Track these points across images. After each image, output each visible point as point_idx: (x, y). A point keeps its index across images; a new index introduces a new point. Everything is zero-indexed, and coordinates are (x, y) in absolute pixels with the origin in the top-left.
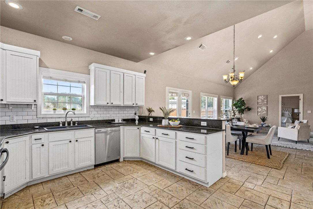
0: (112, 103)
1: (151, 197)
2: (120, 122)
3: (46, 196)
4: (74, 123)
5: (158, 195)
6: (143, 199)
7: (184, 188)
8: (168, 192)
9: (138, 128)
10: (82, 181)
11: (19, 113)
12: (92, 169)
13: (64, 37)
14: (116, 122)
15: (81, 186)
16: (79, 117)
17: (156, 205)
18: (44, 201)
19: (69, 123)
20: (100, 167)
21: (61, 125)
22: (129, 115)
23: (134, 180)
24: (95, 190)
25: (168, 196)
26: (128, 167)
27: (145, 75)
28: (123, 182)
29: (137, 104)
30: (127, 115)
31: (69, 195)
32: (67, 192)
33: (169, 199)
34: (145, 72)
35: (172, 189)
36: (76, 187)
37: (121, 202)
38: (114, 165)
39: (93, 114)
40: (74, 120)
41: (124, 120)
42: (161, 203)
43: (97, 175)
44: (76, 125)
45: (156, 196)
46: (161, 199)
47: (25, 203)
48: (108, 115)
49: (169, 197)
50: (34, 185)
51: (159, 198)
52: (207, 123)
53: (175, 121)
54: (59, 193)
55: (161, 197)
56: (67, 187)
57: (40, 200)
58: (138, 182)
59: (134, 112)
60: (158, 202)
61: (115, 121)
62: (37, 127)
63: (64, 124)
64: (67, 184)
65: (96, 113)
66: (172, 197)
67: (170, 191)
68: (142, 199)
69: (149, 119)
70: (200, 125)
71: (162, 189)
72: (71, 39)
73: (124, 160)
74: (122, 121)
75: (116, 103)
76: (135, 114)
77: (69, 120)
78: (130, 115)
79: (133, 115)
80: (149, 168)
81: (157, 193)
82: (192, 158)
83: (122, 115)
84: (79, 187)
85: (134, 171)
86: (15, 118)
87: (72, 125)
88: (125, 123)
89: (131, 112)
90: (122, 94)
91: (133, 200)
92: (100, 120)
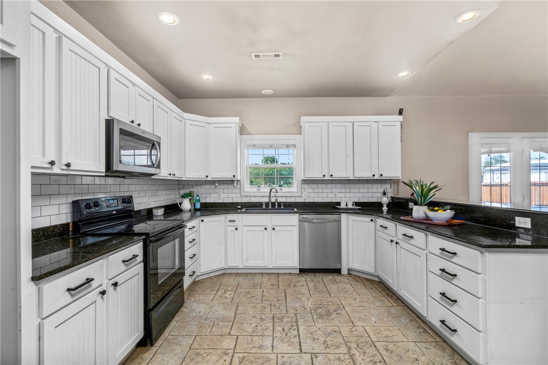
0: (332, 175)
1: (343, 342)
2: (350, 206)
3: (230, 288)
4: (279, 204)
5: (356, 346)
6: (327, 340)
7: (423, 359)
8: (381, 349)
9: (372, 220)
10: (273, 285)
11: (225, 190)
12: (295, 274)
13: (263, 92)
14: (343, 206)
15: (268, 290)
16: (286, 197)
17: (339, 359)
18: (225, 293)
19: (273, 204)
20: (307, 274)
21: (264, 207)
22: (370, 195)
23: (340, 307)
24: (278, 301)
25: (373, 356)
26: (347, 286)
27: (400, 118)
28: (320, 305)
29: (381, 175)
30: (366, 195)
31: (249, 296)
32: (249, 292)
33: (371, 361)
34: (401, 112)
35: (394, 350)
36: (262, 290)
37: (295, 329)
38: (328, 278)
39: (306, 192)
40: (280, 200)
41: (357, 204)
42: (351, 360)
43: (294, 284)
44: (282, 207)
45: (354, 345)
46: (358, 354)
47: (211, 289)
48: (330, 195)
49: (375, 359)
50: (229, 274)
51: (354, 351)
52: (531, 221)
53: (437, 211)
54: (242, 290)
55: (360, 350)
56: (254, 287)
57: (223, 291)
58: (343, 312)
59: (381, 190)
60: (347, 357)
61: (340, 205)
62: (239, 207)
63: (267, 204)
64: (256, 283)
65: (310, 190)
66: (380, 362)
67: (387, 350)
68: (325, 339)
69: (408, 204)
70: (513, 226)
71: (374, 340)
72: (272, 92)
73: (349, 274)
74: (353, 204)
75: (339, 174)
76: (384, 194)
77: (273, 200)
78: (373, 194)
79: (380, 195)
80: (382, 298)
81: (359, 342)
82: (453, 299)
83: (356, 195)
84: (265, 290)
85: (352, 294)
86: (222, 196)
87: (270, 207)
88: (359, 209)
89: (375, 190)
90: (350, 159)
91: (311, 333)
92: (317, 202)
